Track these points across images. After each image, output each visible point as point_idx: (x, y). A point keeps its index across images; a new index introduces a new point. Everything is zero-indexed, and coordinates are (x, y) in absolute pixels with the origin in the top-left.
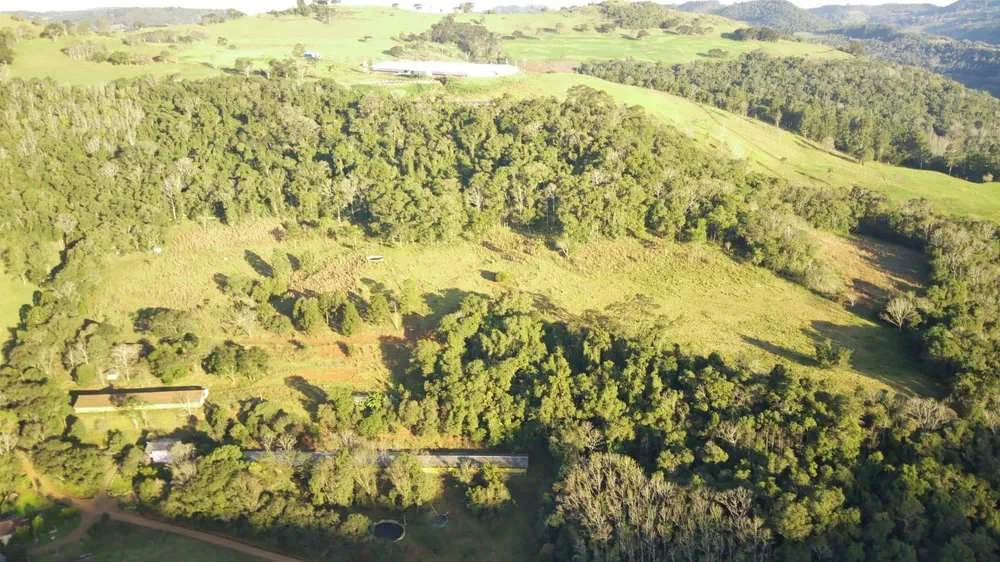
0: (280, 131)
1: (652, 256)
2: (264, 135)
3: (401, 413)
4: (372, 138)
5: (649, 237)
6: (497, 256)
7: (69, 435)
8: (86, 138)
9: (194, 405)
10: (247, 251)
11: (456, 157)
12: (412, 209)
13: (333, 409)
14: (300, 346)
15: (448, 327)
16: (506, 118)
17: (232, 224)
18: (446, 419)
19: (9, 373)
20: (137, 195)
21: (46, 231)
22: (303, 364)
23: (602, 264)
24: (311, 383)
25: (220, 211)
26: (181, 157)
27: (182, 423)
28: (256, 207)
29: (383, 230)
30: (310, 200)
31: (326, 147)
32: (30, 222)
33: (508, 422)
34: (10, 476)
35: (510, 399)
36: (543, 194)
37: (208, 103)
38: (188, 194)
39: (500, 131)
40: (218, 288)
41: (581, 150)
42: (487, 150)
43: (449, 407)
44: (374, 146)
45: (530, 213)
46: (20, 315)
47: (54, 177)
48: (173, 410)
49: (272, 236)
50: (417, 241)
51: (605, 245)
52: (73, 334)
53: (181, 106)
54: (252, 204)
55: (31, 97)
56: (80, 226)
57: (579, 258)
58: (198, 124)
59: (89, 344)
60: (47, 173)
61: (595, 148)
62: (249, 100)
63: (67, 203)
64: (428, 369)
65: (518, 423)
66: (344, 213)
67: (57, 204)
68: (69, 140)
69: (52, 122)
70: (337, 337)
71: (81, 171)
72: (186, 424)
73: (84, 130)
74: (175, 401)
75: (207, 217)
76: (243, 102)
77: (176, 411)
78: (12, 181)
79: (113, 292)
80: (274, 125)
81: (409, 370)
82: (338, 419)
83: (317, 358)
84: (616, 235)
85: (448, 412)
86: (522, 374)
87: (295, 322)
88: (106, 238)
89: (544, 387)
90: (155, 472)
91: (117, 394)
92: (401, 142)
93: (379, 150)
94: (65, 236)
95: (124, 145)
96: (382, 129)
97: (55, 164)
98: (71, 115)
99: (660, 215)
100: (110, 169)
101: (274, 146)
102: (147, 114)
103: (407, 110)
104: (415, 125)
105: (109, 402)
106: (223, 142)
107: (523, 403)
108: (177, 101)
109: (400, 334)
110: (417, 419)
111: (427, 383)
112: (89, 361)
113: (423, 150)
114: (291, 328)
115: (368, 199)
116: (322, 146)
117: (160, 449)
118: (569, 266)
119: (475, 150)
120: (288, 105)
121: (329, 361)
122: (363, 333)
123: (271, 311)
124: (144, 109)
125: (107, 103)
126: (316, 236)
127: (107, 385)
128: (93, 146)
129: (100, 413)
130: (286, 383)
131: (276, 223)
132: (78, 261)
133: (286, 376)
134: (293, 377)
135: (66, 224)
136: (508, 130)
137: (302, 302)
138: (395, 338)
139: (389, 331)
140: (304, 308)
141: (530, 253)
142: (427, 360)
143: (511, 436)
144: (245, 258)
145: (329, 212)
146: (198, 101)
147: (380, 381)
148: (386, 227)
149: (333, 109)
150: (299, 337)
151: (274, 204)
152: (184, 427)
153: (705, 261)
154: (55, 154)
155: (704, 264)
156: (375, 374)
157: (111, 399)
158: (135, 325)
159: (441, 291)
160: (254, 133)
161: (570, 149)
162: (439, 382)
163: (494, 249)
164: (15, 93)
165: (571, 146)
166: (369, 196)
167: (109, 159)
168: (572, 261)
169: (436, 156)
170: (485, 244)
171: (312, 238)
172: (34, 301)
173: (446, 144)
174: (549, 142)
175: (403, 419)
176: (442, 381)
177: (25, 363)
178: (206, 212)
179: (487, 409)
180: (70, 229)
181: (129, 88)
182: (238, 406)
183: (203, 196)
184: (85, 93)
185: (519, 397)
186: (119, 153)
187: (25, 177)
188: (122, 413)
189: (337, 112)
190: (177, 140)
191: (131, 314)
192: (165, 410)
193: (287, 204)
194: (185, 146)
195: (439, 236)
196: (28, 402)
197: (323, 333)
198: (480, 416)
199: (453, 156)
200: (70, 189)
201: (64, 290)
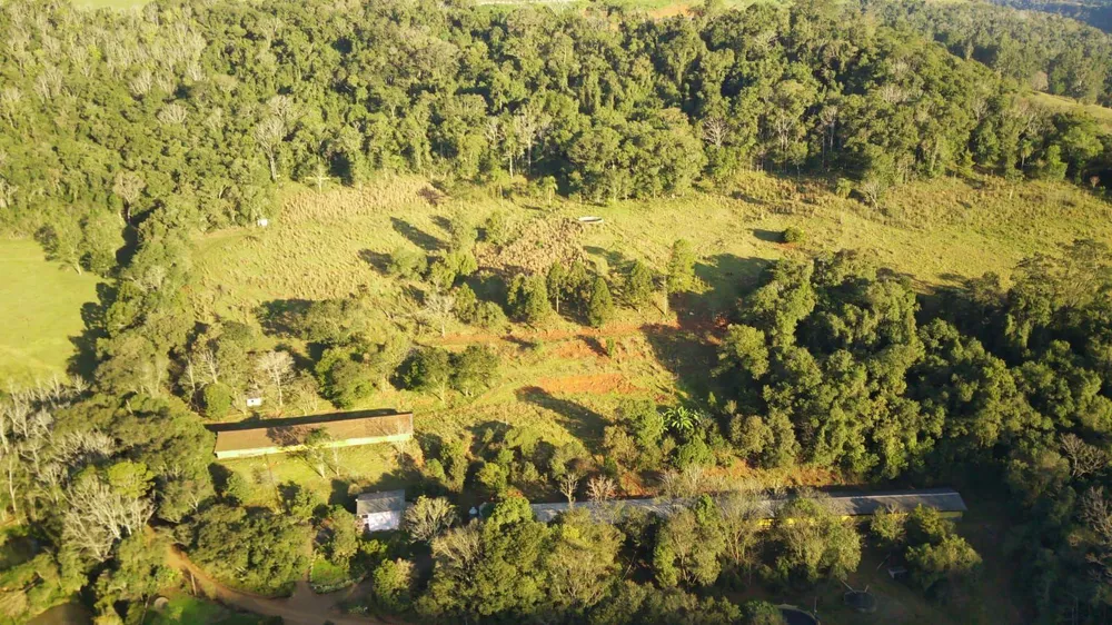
0: (405, 58)
1: (993, 200)
2: (384, 64)
3: (735, 435)
4: (533, 65)
5: (978, 176)
6: (762, 210)
7: (224, 494)
8: (130, 76)
9: (402, 438)
10: (392, 219)
11: (655, 85)
12: (631, 149)
13: (628, 434)
14: (525, 345)
15: (769, 305)
16: (718, 30)
17: (359, 185)
18: (814, 441)
19: (103, 403)
20: (222, 146)
21: (99, 199)
22: (534, 370)
23: (927, 213)
24: (558, 396)
25: (340, 168)
26: (269, 98)
27: (390, 466)
28: (392, 161)
29: (586, 181)
30: (474, 145)
31: (469, 79)
32: (74, 186)
33: (913, 442)
34: (146, 570)
35: (914, 407)
36: (818, 122)
37: (293, 27)
38: (296, 143)
39: (711, 48)
40: (372, 268)
41: (843, 65)
42: (703, 70)
43: (816, 423)
44: (537, 75)
45: (801, 150)
46: (84, 318)
47: (94, 127)
48: (368, 447)
49: (423, 198)
50: (633, 196)
51: (918, 188)
52: (183, 340)
53: (256, 31)
54: (386, 155)
55: (41, 22)
56: (148, 191)
57: (893, 205)
58: (283, 53)
59: (219, 354)
60: (82, 121)
61: (864, 60)
62: (349, 21)
63: (121, 160)
64: (760, 369)
65: (929, 442)
66: (518, 163)
67: (108, 162)
68: (106, 78)
69: (79, 55)
70: (578, 329)
71: (136, 117)
72: (397, 467)
73: (124, 64)
74: (372, 434)
75: (321, 176)
76: (340, 23)
77: (376, 447)
78: (35, 133)
79: (218, 282)
80: (393, 50)
81: (718, 371)
82: (640, 448)
83: (554, 360)
84: (934, 173)
85: (817, 432)
86: (920, 367)
87: (509, 311)
88: (190, 205)
89: (975, 386)
90: (384, 548)
91: (279, 428)
92: (576, 66)
93: (547, 80)
94: (126, 206)
95: (188, 82)
96: (545, 51)
97: (91, 108)
98: (101, 45)
99: (988, 144)
100: (176, 113)
101: (397, 80)
102: (209, 43)
103: (576, 26)
104: (588, 44)
105: (269, 440)
106: (324, 75)
107: (941, 412)
108: (250, 25)
109: (672, 321)
110: (763, 442)
111: (767, 389)
112: (220, 378)
113: (612, 77)
114: (503, 320)
115: (558, 141)
116: (462, 78)
117: (379, 510)
118: (881, 217)
119: (683, 74)
120: (405, 24)
121: (575, 364)
122: (617, 322)
123: (468, 296)
124: (203, 35)
125: (151, 30)
126: (485, 197)
127: (250, 415)
128: (142, 85)
129: (259, 458)
130: (519, 399)
131: (423, 182)
132: (158, 237)
133: (518, 387)
134: (526, 389)
135: (129, 188)
136: (723, 45)
137: (522, 280)
138: (665, 327)
139: (653, 318)
140: (527, 288)
141: (815, 203)
142: (754, 355)
143: (921, 463)
144: (394, 228)
145: (495, 163)
146: (279, 23)
147: (667, 391)
148: (590, 177)
149: (467, 31)
150: (517, 331)
151: (417, 155)
152: (395, 472)
153: (1070, 204)
154: (91, 95)
155: (1069, 208)
156: (652, 379)
157: (270, 434)
158: (263, 325)
159: (709, 259)
160: (369, 63)
161: (824, 65)
162: (789, 387)
163: (753, 201)
164: (18, 18)
165: (826, 61)
166: (559, 136)
167: (169, 101)
168: (884, 212)
169: (631, 84)
170: (735, 195)
171: (480, 200)
172: (99, 296)
173: (644, 67)
174: (793, 58)
175: (739, 444)
176: (794, 384)
177: (124, 386)
178: (321, 169)
179: (879, 423)
180: (133, 196)
181: (177, 9)
182: (469, 435)
183: (315, 146)
184: (115, 18)
185: (929, 403)
186: (183, 93)
187: (53, 127)
188: (292, 455)
189: (474, 34)
190: (260, 74)
191: (254, 311)
192: (358, 447)
193: (435, 154)
194: (271, 83)
195: (667, 188)
196: (159, 446)
197: (554, 325)
198: (868, 435)
199: (651, 83)
200: (122, 141)
201: (149, 279)
